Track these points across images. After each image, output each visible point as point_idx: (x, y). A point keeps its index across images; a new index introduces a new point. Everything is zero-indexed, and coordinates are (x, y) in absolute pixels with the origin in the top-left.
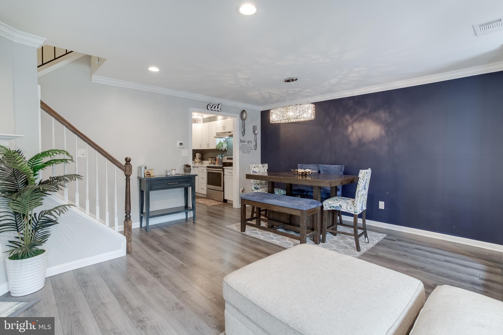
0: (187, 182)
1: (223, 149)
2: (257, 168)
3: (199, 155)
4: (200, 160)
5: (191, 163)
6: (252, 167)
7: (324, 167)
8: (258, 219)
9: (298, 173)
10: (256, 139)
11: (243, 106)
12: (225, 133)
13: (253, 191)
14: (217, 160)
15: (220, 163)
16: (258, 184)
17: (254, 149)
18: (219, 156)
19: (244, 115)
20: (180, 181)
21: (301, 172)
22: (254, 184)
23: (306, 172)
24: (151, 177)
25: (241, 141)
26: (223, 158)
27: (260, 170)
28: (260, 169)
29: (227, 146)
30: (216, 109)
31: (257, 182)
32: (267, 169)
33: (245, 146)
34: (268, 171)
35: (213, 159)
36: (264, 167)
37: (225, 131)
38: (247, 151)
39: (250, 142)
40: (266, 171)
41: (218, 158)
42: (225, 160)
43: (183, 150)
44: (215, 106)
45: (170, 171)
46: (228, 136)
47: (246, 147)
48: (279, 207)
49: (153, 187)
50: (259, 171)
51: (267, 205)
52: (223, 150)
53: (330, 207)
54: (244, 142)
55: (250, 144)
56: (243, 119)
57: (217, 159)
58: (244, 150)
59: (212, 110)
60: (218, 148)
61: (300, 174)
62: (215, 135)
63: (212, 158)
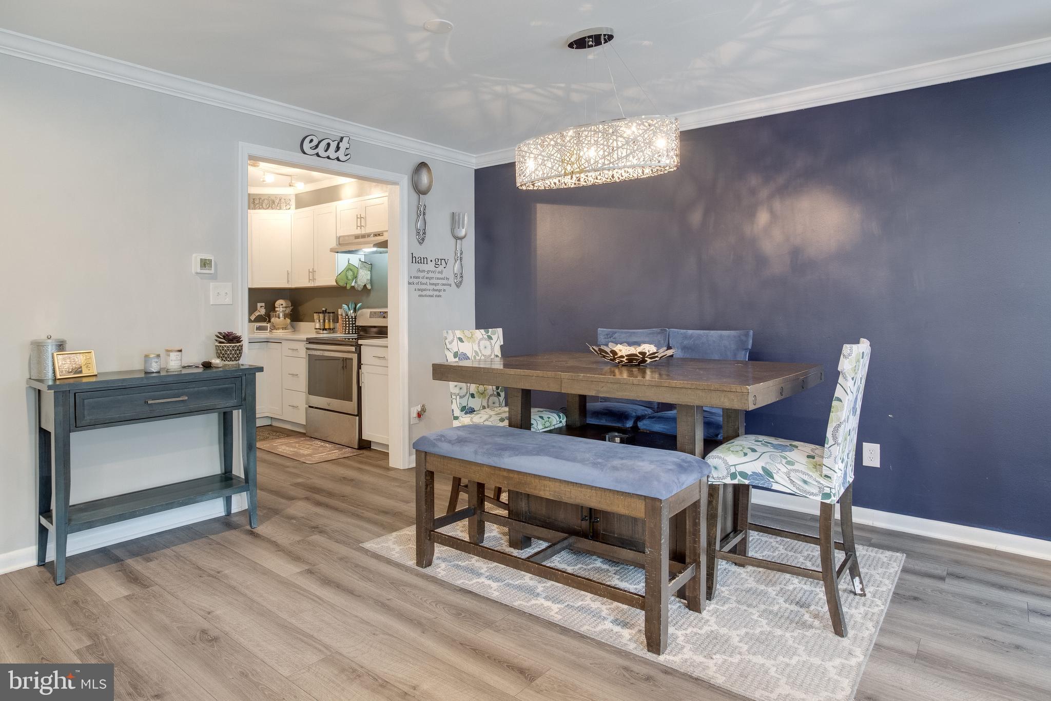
0: (225, 393)
1: (358, 285)
2: (469, 342)
3: (284, 305)
4: (288, 321)
5: (242, 327)
6: (452, 341)
7: (685, 337)
8: (476, 516)
9: (614, 359)
10: (461, 254)
11: (420, 149)
12: (363, 236)
13: (456, 418)
14: (340, 321)
15: (349, 329)
16: (473, 396)
17: (453, 285)
18: (345, 306)
19: (424, 179)
20: (196, 389)
21: (626, 356)
22: (458, 397)
23: (643, 354)
24: (85, 380)
25: (414, 259)
26: (359, 313)
27: (478, 351)
28: (479, 346)
29: (369, 277)
30: (331, 152)
31: (468, 389)
32: (501, 346)
33: (425, 274)
34: (505, 350)
35: (326, 318)
36: (490, 338)
37: (363, 232)
38: (434, 290)
39: (443, 261)
40: (498, 351)
41: (344, 315)
42: (366, 318)
43: (212, 285)
44: (329, 145)
45: (158, 356)
46: (372, 245)
47: (430, 278)
48: (557, 484)
49: (88, 418)
50: (476, 352)
51: (511, 475)
52: (360, 289)
53: (733, 476)
54: (423, 260)
55: (441, 268)
56: (420, 191)
57: (340, 317)
58: (423, 287)
59: (318, 155)
60: (342, 284)
61: (622, 361)
62: (333, 244)
63: (324, 312)
